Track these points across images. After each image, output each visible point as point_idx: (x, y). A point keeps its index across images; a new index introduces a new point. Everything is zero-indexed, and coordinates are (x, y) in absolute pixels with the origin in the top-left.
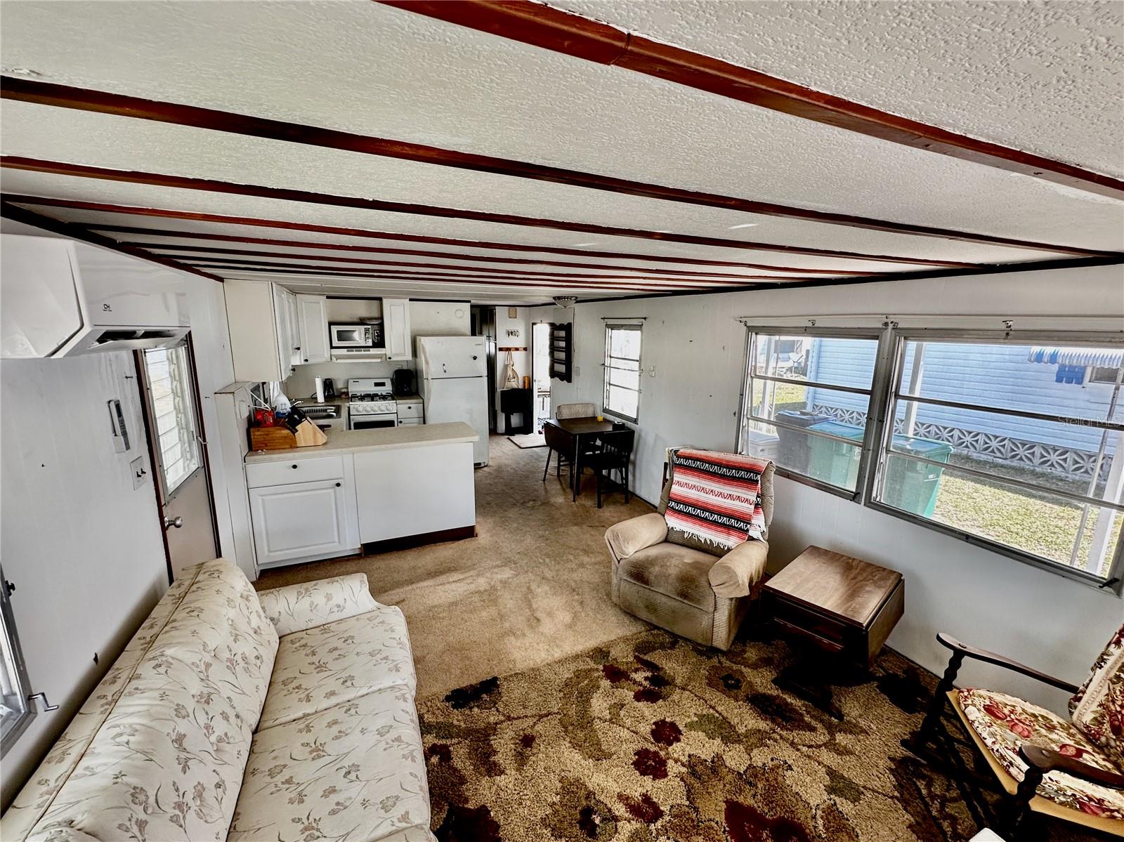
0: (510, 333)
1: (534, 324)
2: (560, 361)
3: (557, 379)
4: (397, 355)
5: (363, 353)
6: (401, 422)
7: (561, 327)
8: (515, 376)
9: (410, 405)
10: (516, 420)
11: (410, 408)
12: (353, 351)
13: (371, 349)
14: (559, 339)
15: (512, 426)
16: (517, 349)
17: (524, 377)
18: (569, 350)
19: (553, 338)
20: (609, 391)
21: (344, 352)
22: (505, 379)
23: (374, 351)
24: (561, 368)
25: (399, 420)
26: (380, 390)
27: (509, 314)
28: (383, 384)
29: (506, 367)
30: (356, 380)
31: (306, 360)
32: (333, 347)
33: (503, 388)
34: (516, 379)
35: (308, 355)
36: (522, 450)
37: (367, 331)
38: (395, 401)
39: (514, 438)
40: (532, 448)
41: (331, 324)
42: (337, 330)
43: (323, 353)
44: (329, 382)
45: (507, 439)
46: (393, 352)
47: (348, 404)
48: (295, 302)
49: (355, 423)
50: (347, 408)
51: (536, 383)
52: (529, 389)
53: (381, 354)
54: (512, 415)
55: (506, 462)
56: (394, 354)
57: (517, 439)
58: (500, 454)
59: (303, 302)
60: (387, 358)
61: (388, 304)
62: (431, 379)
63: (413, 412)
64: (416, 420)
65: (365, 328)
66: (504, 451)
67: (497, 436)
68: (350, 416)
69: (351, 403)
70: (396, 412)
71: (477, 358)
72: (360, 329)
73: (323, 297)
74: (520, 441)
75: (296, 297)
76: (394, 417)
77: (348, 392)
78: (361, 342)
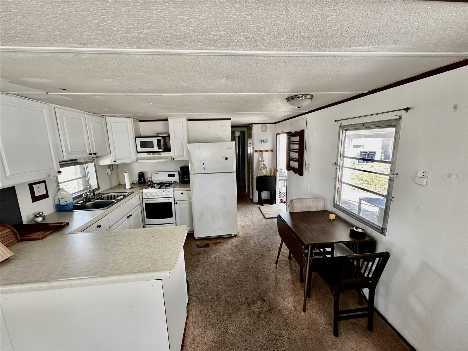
0: (262, 141)
1: (277, 134)
2: (294, 160)
3: (291, 172)
4: (178, 156)
5: (156, 156)
6: (177, 203)
7: (296, 134)
8: (265, 167)
9: (182, 192)
10: (265, 195)
11: (182, 193)
12: (150, 155)
13: (162, 153)
14: (294, 143)
15: (262, 199)
16: (267, 151)
17: (271, 169)
18: (301, 151)
19: (290, 143)
20: (340, 189)
21: (145, 155)
22: (258, 170)
23: (164, 154)
24: (295, 165)
25: (176, 202)
26: (171, 179)
27: (262, 129)
28: (173, 175)
29: (259, 162)
30: (157, 173)
31: (115, 161)
32: (138, 152)
33: (257, 175)
34: (265, 170)
35: (117, 158)
36: (265, 220)
37: (159, 141)
38: (172, 189)
39: (262, 208)
40: (273, 219)
41: (136, 137)
42: (140, 141)
43: (130, 156)
44: (141, 174)
45: (258, 208)
46: (176, 155)
47: (142, 190)
48: (103, 122)
49: (146, 204)
50: (141, 193)
51: (279, 172)
52: (274, 176)
53: (170, 156)
54: (263, 192)
55: (251, 233)
56: (177, 156)
57: (264, 209)
58: (248, 223)
59: (112, 123)
60: (174, 159)
61: (172, 123)
62: (194, 174)
63: (185, 197)
64: (187, 202)
65: (157, 139)
66: (253, 219)
67: (253, 205)
68: (143, 198)
69: (144, 190)
70: (173, 196)
71: (228, 158)
72: (155, 140)
73: (130, 119)
74: (266, 211)
75: (105, 119)
76: (171, 200)
77: (152, 181)
78: (155, 148)
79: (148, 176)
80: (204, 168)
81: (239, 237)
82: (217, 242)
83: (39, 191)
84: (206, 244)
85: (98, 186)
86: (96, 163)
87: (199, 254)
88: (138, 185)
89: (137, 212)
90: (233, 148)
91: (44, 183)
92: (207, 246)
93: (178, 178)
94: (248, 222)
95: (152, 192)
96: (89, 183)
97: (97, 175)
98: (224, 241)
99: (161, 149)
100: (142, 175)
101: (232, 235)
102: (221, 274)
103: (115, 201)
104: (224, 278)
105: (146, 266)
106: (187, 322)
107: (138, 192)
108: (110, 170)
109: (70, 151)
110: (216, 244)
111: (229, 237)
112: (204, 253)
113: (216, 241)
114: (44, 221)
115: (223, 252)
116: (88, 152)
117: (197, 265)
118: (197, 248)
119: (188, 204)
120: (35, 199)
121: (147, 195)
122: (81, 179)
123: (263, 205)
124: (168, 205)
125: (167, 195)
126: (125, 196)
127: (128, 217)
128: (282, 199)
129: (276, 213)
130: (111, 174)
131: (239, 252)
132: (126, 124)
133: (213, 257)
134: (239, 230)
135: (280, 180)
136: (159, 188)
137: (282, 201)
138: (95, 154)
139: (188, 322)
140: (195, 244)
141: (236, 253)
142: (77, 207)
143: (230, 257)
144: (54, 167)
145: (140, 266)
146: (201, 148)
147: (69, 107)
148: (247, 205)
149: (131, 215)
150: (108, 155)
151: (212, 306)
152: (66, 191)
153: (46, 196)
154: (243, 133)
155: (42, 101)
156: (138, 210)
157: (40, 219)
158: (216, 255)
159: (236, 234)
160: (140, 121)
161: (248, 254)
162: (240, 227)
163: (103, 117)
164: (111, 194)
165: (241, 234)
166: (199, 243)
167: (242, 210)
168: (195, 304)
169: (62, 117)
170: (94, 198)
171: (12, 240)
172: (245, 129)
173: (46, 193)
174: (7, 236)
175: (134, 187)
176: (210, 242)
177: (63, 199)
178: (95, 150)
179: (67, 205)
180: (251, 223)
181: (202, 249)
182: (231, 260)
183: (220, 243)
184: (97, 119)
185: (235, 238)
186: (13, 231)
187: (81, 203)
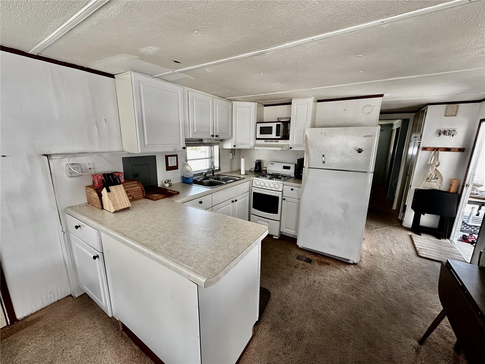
0: (442, 133)
1: (483, 121)
4: (297, 146)
5: (274, 143)
6: (284, 199)
8: (438, 176)
10: (428, 220)
11: (292, 189)
12: (268, 142)
13: (279, 141)
16: (448, 150)
17: (451, 180)
21: (262, 142)
22: (423, 179)
23: (281, 142)
25: (284, 198)
27: (446, 112)
28: (288, 168)
29: (427, 167)
30: (273, 163)
31: (235, 146)
32: (257, 139)
33: (419, 187)
34: (439, 180)
35: (237, 143)
36: (417, 259)
37: (278, 126)
38: (282, 182)
39: (417, 238)
40: (435, 263)
41: (257, 123)
42: (260, 127)
43: (249, 142)
44: (258, 162)
45: (409, 236)
46: (294, 143)
47: (253, 178)
48: (230, 107)
49: (254, 193)
50: (252, 181)
51: (470, 189)
52: (457, 193)
53: (287, 145)
54: (424, 215)
55: (384, 269)
56: (295, 145)
57: (421, 242)
58: (382, 253)
59: (237, 107)
60: (291, 148)
61: (296, 104)
62: (308, 168)
63: (294, 194)
64: (296, 201)
65: (277, 125)
66: (393, 250)
67: (401, 229)
68: (252, 186)
69: (254, 178)
70: (281, 190)
71: (362, 151)
72: (274, 126)
73: (254, 103)
74: (423, 245)
75: (232, 103)
76: (279, 194)
77: (266, 171)
78: (274, 135)
79: (265, 165)
80: (324, 162)
81: (360, 267)
82: (325, 261)
83: (172, 162)
84: (309, 258)
85: (220, 168)
86: (220, 146)
87: (295, 267)
88: (253, 173)
89: (245, 198)
90: (375, 136)
91: (176, 157)
92: (309, 261)
93: (294, 172)
94: (383, 251)
95: (261, 181)
96: (213, 164)
97: (219, 157)
98: (334, 265)
99: (279, 136)
100: (259, 164)
101: (349, 260)
102: (314, 308)
103: (224, 183)
104: (316, 315)
105: (193, 258)
106: (249, 344)
107: (249, 179)
108: (232, 154)
109: (195, 131)
110: (321, 263)
111: (344, 262)
112: (302, 269)
113: (323, 260)
114: (170, 187)
115: (328, 278)
116: (211, 133)
117: (288, 280)
118: (297, 259)
119: (297, 203)
120: (168, 168)
121: (257, 184)
122: (208, 159)
123: (420, 235)
124: (275, 199)
125: (275, 188)
126: (235, 180)
127: (233, 202)
128: (467, 235)
129: (445, 254)
130: (233, 158)
131: (353, 290)
132: (249, 108)
133: (311, 278)
134: (364, 257)
135: (470, 202)
136: (269, 179)
137: (464, 239)
138: (217, 136)
139: (251, 346)
140: (296, 253)
141: (348, 288)
142: (196, 182)
143: (336, 291)
144: (180, 144)
145: (188, 255)
146: (323, 134)
147: (200, 91)
148: (390, 226)
149: (236, 201)
150: (230, 139)
151: (285, 344)
152: (190, 167)
153: (176, 168)
154: (405, 122)
155: (179, 84)
156: (245, 197)
157: (167, 185)
158: (318, 278)
159: (356, 262)
160: (265, 106)
161: (366, 299)
162: (366, 253)
163: (231, 102)
164: (226, 177)
165: (364, 264)
166: (301, 253)
167: (377, 231)
168: (267, 327)
169: (193, 99)
170: (213, 177)
171: (140, 196)
172: (411, 116)
173: (176, 165)
174: (138, 191)
175: (248, 174)
176: (315, 258)
177: (187, 173)
178: (218, 132)
179: (188, 178)
180: (387, 254)
181: (301, 262)
182: (335, 296)
183: (328, 264)
184: (224, 103)
185: (352, 266)
186: (142, 188)
187: (201, 180)
